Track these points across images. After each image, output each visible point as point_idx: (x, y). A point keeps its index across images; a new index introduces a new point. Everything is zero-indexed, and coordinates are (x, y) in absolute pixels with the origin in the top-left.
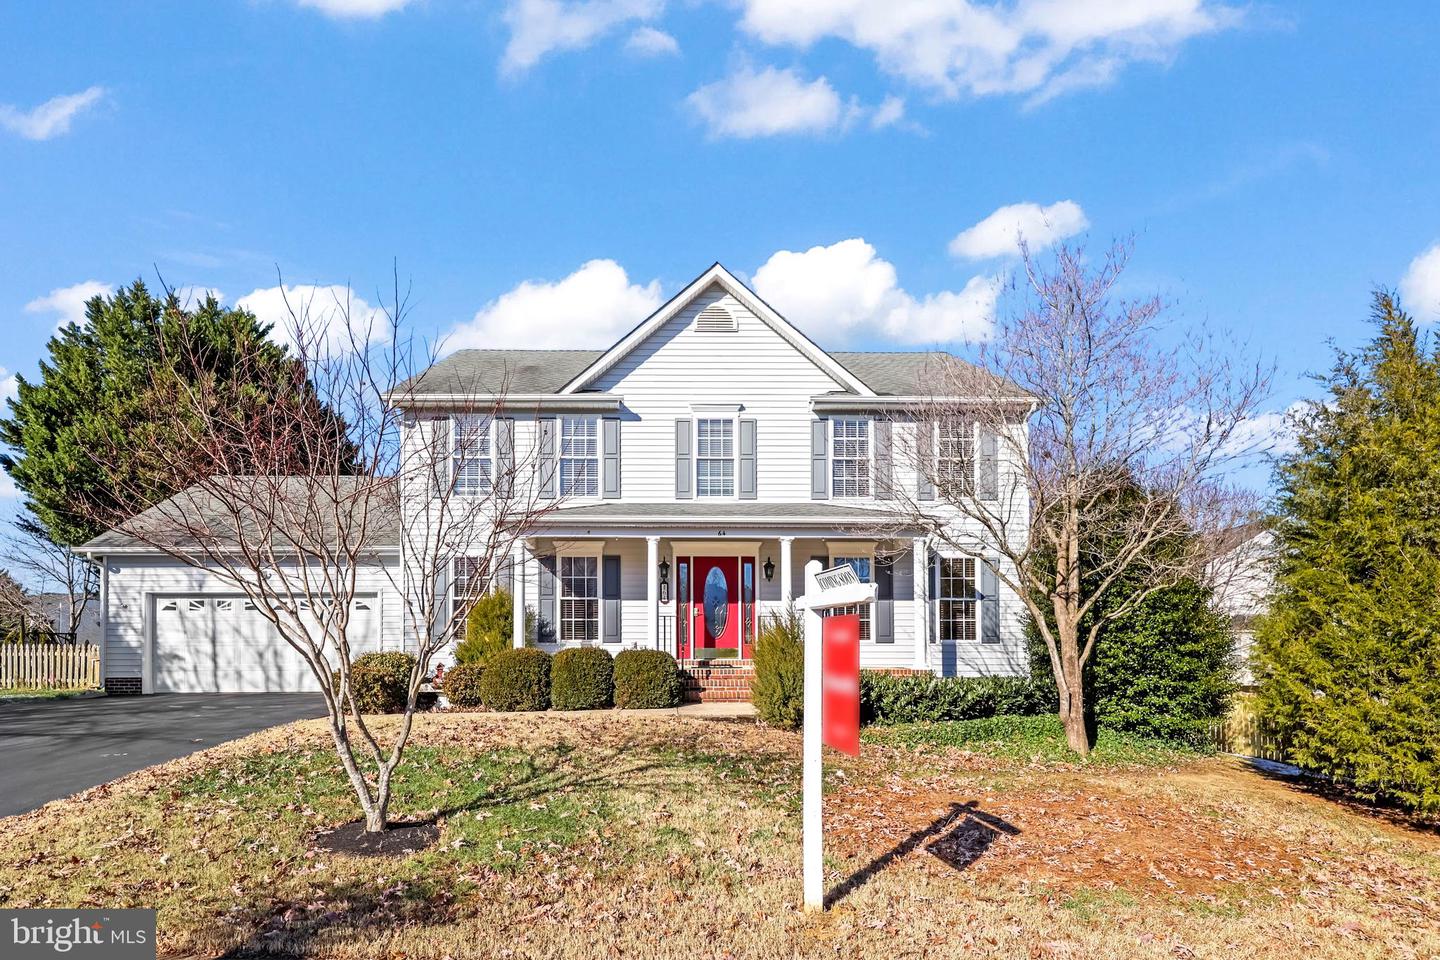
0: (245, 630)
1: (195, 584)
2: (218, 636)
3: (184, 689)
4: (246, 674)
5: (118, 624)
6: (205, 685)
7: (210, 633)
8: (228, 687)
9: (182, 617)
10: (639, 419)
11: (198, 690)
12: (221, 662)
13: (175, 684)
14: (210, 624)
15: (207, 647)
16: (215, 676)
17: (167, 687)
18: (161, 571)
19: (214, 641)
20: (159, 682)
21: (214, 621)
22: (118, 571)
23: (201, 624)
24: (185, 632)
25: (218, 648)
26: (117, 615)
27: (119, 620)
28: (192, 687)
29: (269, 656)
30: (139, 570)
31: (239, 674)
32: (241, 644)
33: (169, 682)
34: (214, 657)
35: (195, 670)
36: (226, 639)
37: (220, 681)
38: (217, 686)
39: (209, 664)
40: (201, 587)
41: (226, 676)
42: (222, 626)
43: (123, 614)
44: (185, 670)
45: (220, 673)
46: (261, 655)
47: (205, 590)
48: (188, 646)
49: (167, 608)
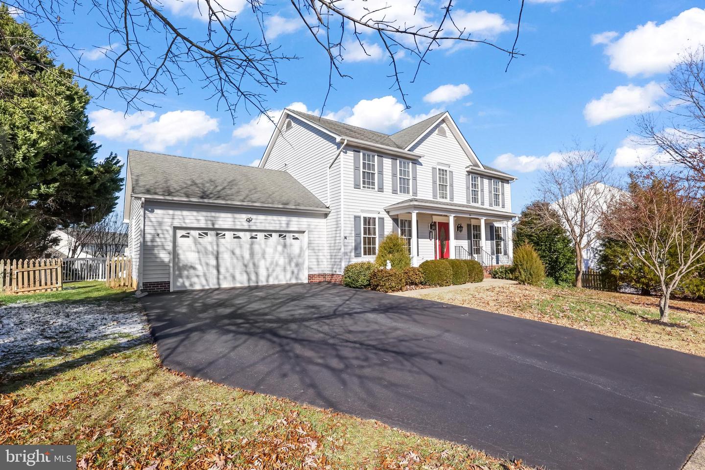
0: (237, 252)
1: (209, 222)
2: (220, 256)
3: (198, 287)
4: (238, 276)
5: (154, 246)
6: (213, 285)
7: (215, 253)
8: (225, 285)
9: (196, 242)
10: (422, 165)
11: (207, 287)
12: (222, 270)
13: (191, 285)
14: (215, 248)
15: (213, 262)
16: (218, 279)
17: (185, 287)
18: (185, 213)
19: (217, 258)
20: (179, 284)
21: (218, 245)
22: (152, 211)
23: (209, 248)
24: (198, 252)
25: (220, 261)
26: (153, 241)
27: (155, 244)
28: (203, 286)
29: (251, 265)
30: (171, 212)
31: (234, 277)
32: (235, 261)
33: (187, 284)
34: (218, 267)
35: (205, 275)
36: (226, 257)
37: (221, 282)
38: (219, 284)
39: (215, 272)
40: (213, 224)
41: (225, 278)
42: (222, 249)
43: (158, 240)
44: (198, 276)
45: (221, 277)
46: (246, 266)
47: (217, 226)
48: (200, 260)
49: (183, 236)
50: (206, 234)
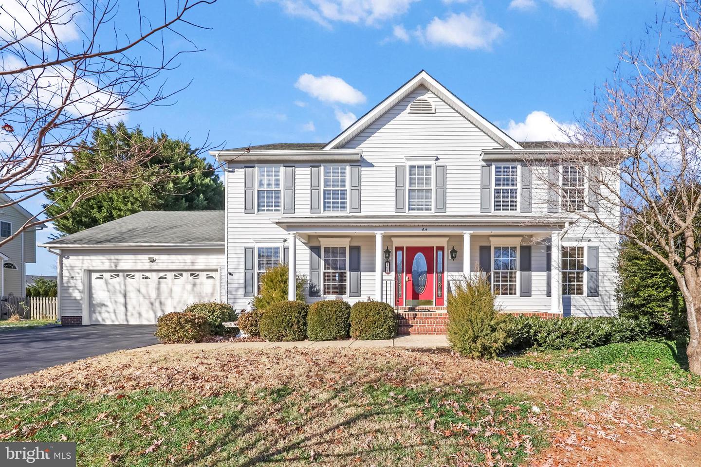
0: (143, 290)
1: (113, 265)
2: (128, 295)
3: (108, 322)
4: (144, 314)
5: (69, 287)
6: (121, 320)
7: (123, 292)
8: (133, 321)
9: (107, 283)
10: (373, 166)
11: (117, 323)
12: (129, 307)
13: (103, 320)
14: (123, 287)
15: (122, 300)
16: (126, 315)
17: (99, 321)
18: (93, 257)
19: (125, 296)
20: (94, 319)
21: (125, 285)
22: (68, 258)
23: (118, 287)
24: (109, 291)
25: (128, 300)
26: (68, 282)
27: (69, 285)
28: (113, 321)
29: (157, 304)
30: (81, 257)
31: (140, 314)
32: (141, 298)
33: (100, 319)
34: (125, 305)
35: (115, 312)
36: (132, 295)
37: (129, 318)
38: (127, 321)
39: (123, 309)
40: (116, 266)
41: (132, 315)
42: (129, 288)
43: (72, 281)
44: (108, 312)
45: (129, 314)
46: (152, 304)
47: (119, 268)
48: (110, 299)
49: (98, 278)
50: (118, 275)
